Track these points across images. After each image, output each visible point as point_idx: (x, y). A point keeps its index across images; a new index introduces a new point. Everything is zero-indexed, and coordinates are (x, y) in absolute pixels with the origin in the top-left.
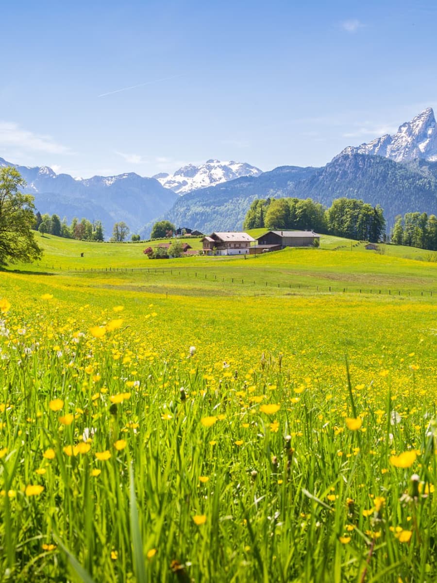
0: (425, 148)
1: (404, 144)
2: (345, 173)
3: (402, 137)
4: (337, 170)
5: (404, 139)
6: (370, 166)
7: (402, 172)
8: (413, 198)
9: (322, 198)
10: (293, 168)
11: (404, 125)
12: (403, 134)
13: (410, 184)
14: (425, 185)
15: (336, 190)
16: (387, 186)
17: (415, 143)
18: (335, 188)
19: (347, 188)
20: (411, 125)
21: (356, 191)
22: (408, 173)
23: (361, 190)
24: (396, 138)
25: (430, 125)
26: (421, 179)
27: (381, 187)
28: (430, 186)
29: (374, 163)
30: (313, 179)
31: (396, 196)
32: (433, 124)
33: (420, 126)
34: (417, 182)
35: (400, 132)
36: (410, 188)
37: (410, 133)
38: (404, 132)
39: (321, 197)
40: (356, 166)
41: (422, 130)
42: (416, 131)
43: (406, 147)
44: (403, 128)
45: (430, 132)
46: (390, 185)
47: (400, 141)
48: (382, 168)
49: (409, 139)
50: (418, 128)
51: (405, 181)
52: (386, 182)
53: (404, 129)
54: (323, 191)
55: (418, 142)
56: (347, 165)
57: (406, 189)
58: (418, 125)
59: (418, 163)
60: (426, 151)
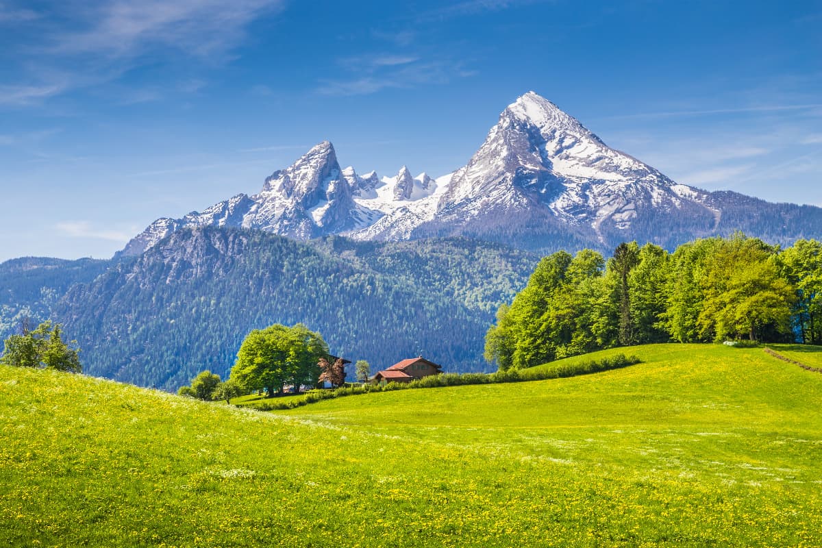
0: (324, 218)
1: (279, 213)
2: (185, 265)
3: (273, 199)
4: (166, 261)
5: (277, 203)
6: (240, 251)
7: (312, 262)
8: (340, 314)
9: (137, 319)
10: (46, 261)
11: (276, 176)
12: (274, 193)
13: (331, 285)
14: (362, 286)
15: (169, 300)
16: (281, 290)
17: (302, 209)
18: (165, 296)
19: (193, 296)
20: (291, 175)
21: (212, 302)
22: (324, 263)
23: (223, 299)
24: (260, 201)
25: (329, 175)
26: (353, 273)
27: (269, 293)
28: (374, 289)
29: (248, 245)
30: (113, 280)
31: (305, 310)
32: (334, 174)
33: (310, 176)
34: (345, 281)
35: (269, 190)
36: (332, 294)
37: (289, 190)
38: (277, 188)
39: (133, 316)
40: (210, 249)
41: (315, 185)
42: (303, 187)
43: (284, 217)
44: (272, 182)
45: (331, 188)
46: (288, 287)
47: (270, 207)
48: (268, 254)
49: (290, 203)
50: (306, 182)
51: (320, 280)
52: (279, 281)
53: (276, 184)
54: (137, 305)
55: (307, 208)
56: (189, 250)
57: (323, 295)
58: (305, 174)
59: (331, 245)
60: (325, 224)
